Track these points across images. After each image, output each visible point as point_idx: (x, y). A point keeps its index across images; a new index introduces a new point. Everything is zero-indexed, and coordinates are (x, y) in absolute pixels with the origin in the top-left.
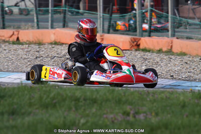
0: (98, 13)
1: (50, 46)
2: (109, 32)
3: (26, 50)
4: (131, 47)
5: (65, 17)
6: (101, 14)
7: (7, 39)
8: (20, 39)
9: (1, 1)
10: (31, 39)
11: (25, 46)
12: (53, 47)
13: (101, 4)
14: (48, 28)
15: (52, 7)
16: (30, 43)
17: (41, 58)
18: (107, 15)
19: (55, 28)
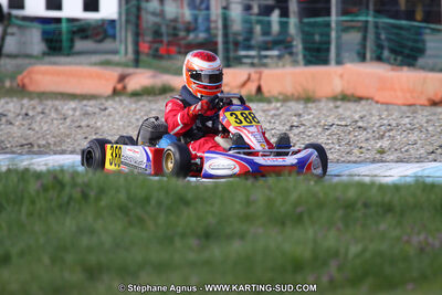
1: (331, 105)
3: (273, 112)
7: (236, 91)
8: (265, 89)
9: (224, 4)
10: (289, 89)
11: (273, 105)
12: (337, 107)
15: (337, 15)
16: (286, 99)
17: (302, 129)
19: (344, 63)
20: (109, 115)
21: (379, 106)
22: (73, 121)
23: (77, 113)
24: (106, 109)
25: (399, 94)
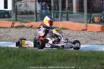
0: (85, 13)
2: (90, 23)
4: (102, 31)
5: (67, 16)
9: (36, 8)
13: (86, 9)
14: (59, 21)
15: (61, 10)
19: (63, 21)
20: (12, 32)
21: (71, 30)
22: (4, 34)
23: (4, 32)
24: (10, 31)
25: (75, 28)
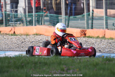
0: (62, 16)
1: (33, 36)
2: (68, 27)
3: (18, 38)
4: (81, 36)
6: (64, 16)
7: (8, 33)
8: (16, 32)
9: (5, 10)
10: (22, 32)
11: (18, 36)
12: (35, 37)
13: (64, 10)
16: (21, 35)
17: (25, 43)
18: (67, 17)
21: (46, 36)
